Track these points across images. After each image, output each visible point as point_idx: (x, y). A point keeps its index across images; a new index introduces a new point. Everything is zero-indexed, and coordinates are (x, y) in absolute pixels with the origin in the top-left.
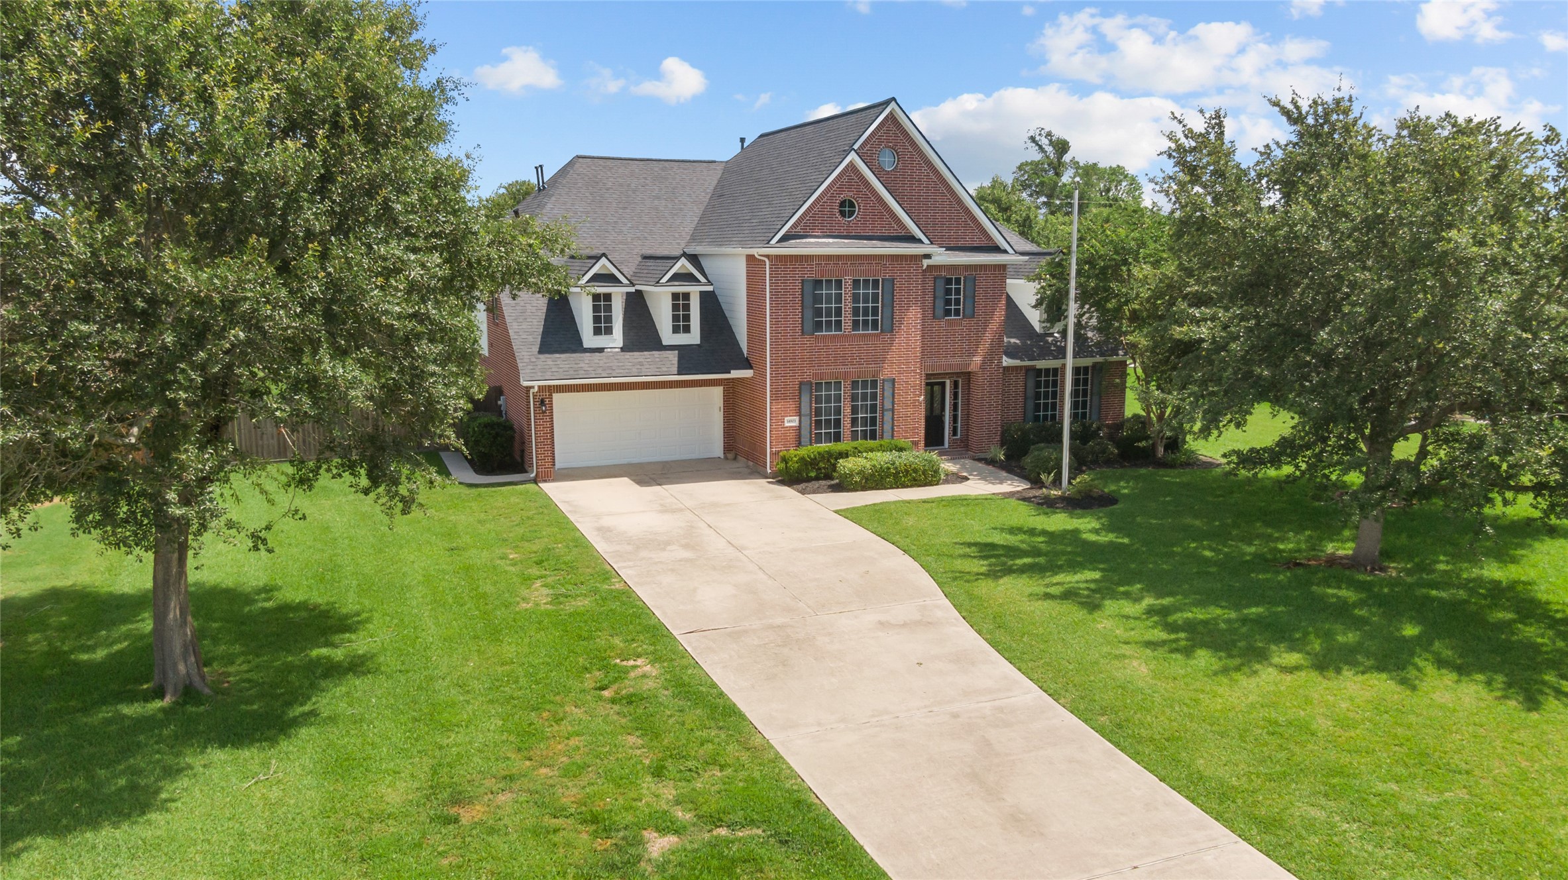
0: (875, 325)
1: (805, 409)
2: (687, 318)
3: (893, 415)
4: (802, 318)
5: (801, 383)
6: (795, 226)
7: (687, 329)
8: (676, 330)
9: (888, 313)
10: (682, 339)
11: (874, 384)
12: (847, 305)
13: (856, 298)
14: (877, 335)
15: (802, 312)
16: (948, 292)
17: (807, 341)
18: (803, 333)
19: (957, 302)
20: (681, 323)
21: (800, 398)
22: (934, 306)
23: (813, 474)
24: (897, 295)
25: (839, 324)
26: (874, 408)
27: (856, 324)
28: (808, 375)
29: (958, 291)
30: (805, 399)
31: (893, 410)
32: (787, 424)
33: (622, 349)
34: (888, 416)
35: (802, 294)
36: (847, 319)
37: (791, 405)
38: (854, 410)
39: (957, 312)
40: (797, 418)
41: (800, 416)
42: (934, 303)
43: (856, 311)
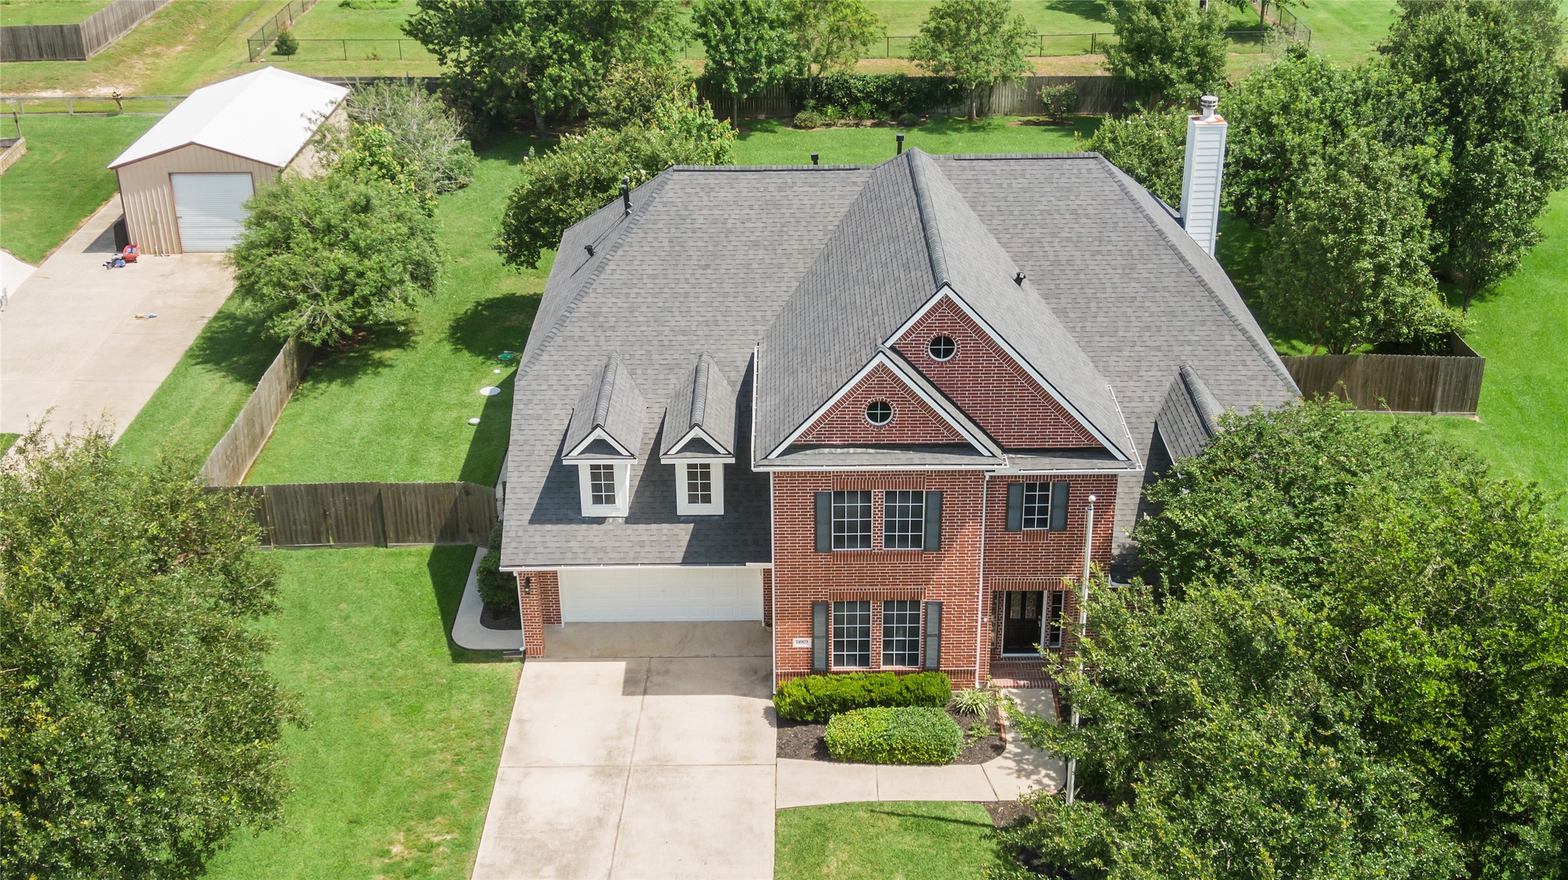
0: (916, 541)
1: (819, 630)
2: (706, 487)
3: (940, 641)
4: (816, 534)
5: (814, 604)
6: (805, 434)
7: (707, 499)
8: (693, 499)
9: (933, 529)
10: (700, 509)
11: (915, 604)
12: (878, 520)
13: (890, 512)
14: (920, 554)
15: (816, 528)
16: (1030, 499)
17: (822, 559)
18: (816, 550)
19: (1043, 511)
20: (700, 492)
21: (813, 619)
22: (1007, 516)
23: (810, 718)
24: (947, 511)
25: (866, 541)
26: (914, 632)
27: (890, 541)
28: (823, 594)
29: (1044, 499)
30: (819, 619)
31: (939, 636)
32: (795, 645)
33: (629, 520)
34: (932, 642)
35: (815, 508)
36: (878, 534)
37: (803, 625)
38: (888, 632)
39: (1043, 523)
40: (810, 640)
41: (813, 637)
42: (1007, 513)
43: (890, 526)
